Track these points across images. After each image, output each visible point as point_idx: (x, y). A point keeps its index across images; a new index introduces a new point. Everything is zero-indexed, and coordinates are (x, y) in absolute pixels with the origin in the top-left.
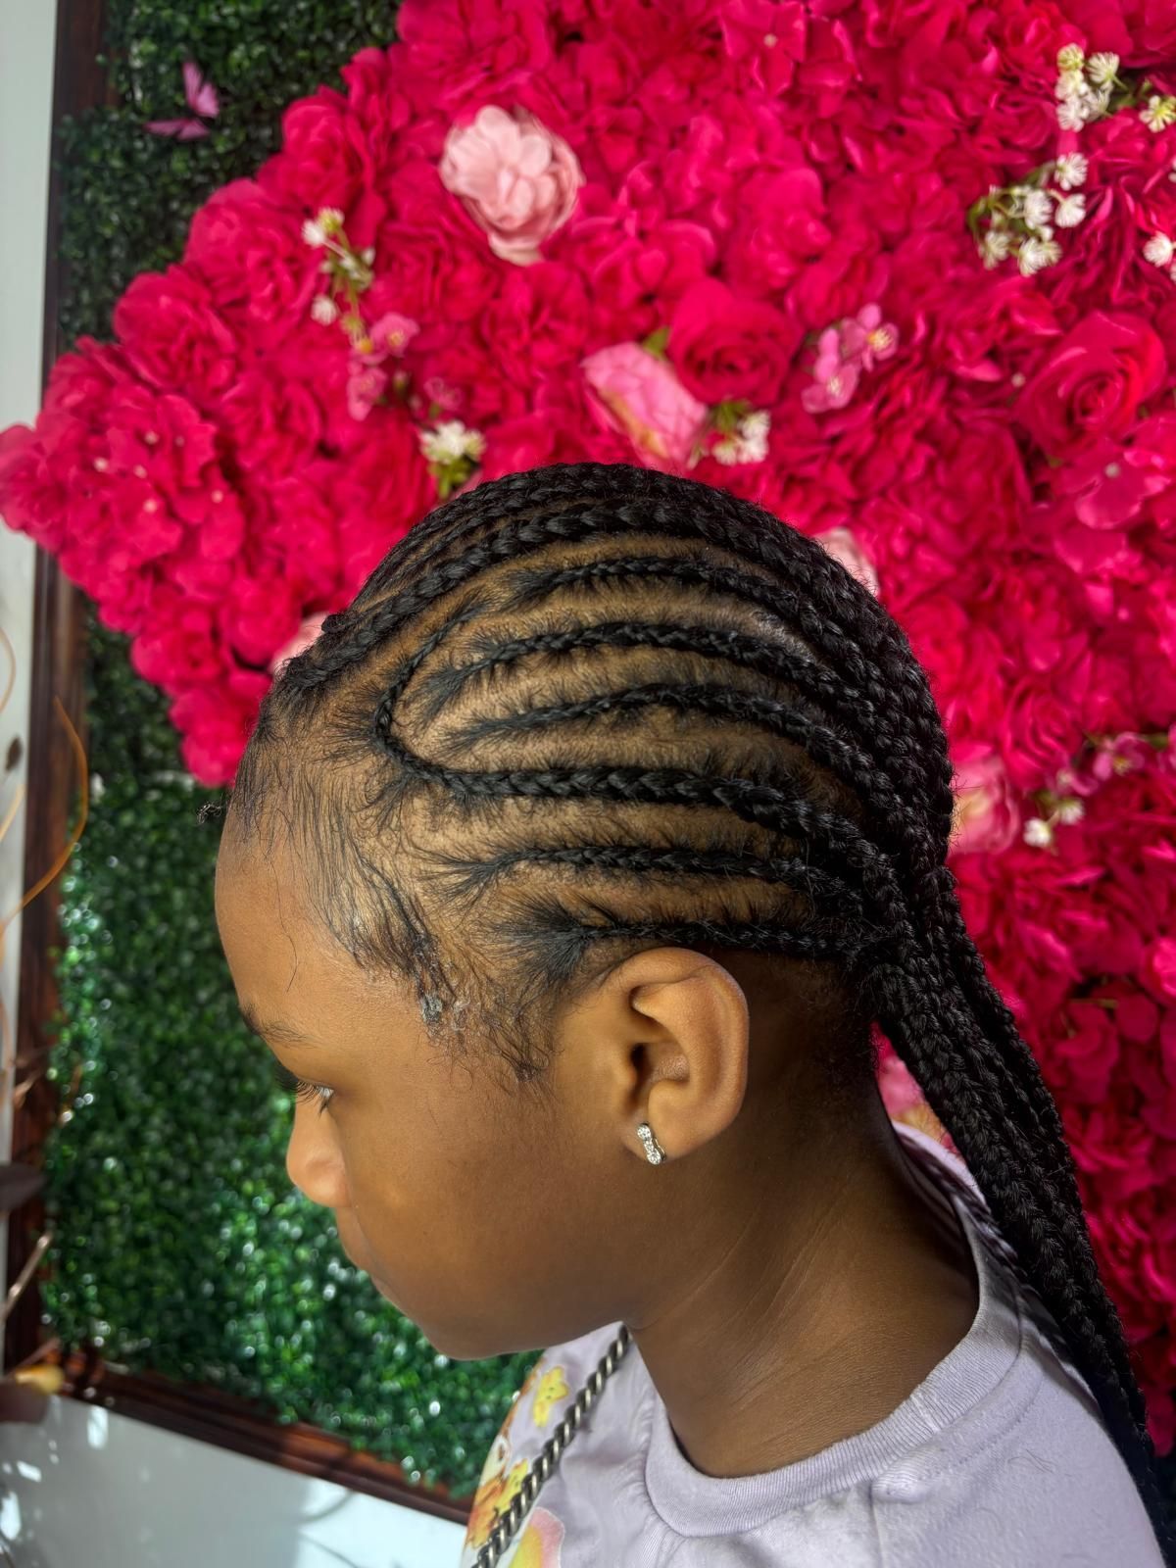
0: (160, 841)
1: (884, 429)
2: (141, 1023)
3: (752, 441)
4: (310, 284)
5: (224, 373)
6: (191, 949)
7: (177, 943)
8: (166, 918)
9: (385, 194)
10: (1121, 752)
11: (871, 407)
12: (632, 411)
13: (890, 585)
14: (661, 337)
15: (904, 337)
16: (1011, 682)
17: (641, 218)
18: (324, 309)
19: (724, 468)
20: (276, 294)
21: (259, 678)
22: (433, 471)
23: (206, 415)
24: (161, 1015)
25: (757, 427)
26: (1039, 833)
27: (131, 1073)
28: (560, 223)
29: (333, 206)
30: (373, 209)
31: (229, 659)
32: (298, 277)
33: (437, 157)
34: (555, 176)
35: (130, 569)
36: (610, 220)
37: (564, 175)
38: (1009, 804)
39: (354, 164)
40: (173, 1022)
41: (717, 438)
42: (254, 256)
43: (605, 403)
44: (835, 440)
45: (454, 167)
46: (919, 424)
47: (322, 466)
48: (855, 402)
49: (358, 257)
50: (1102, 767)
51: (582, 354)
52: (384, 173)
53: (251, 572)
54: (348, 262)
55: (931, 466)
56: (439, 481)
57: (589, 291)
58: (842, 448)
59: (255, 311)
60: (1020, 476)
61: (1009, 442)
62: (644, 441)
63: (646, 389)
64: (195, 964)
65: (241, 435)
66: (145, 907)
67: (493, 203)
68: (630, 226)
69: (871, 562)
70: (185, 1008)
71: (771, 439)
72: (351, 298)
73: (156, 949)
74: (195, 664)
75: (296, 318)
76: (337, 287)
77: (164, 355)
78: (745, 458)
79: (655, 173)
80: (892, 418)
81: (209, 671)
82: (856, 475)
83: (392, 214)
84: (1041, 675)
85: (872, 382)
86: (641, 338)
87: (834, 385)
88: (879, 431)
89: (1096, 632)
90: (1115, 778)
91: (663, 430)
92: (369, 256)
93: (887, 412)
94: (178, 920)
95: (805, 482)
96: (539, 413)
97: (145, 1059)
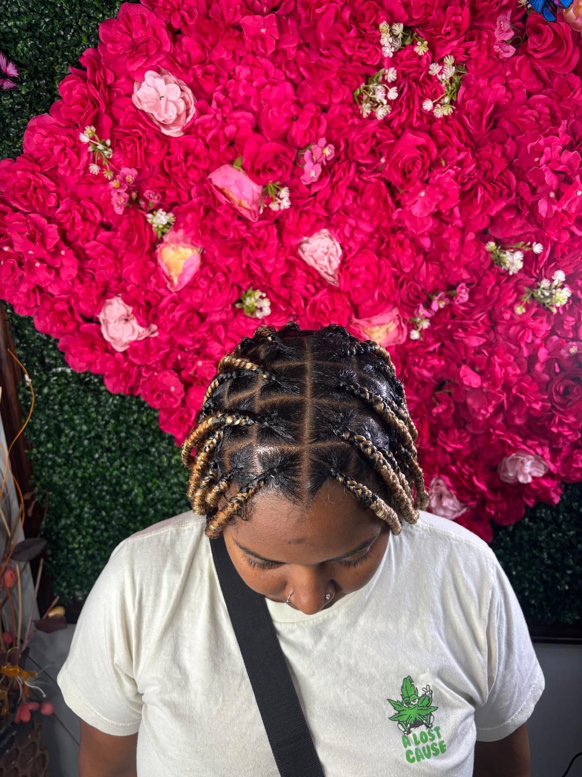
0: (63, 398)
1: (334, 186)
2: (71, 472)
3: (283, 201)
4: (85, 158)
5: (53, 201)
6: (86, 439)
7: (80, 437)
8: (73, 428)
9: (111, 115)
10: (441, 299)
11: (328, 180)
12: (233, 193)
13: (347, 248)
14: (239, 161)
15: (337, 149)
16: (397, 278)
17: (223, 112)
18: (94, 169)
19: (275, 212)
20: (70, 163)
21: (94, 325)
22: (154, 230)
23: (50, 220)
24: (80, 467)
25: (284, 193)
26: (415, 335)
27: (71, 492)
28: (189, 119)
29: (90, 125)
30: (106, 122)
31: (80, 320)
32: (79, 155)
33: (130, 94)
34: (183, 98)
35: (28, 290)
36: (211, 116)
37: (187, 97)
38: (403, 325)
39: (95, 104)
40: (85, 469)
41: (270, 200)
42: (57, 149)
43: (221, 191)
44: (315, 194)
45: (139, 100)
46: (348, 183)
47: (104, 234)
48: (321, 177)
49: (104, 144)
50: (435, 306)
51: (208, 172)
52: (109, 104)
53: (81, 282)
54: (100, 147)
55: (355, 199)
56: (157, 233)
57: (207, 146)
58: (319, 198)
59: (62, 172)
60: (390, 199)
61: (383, 184)
62: (240, 205)
63: (238, 184)
64: (89, 444)
65: (68, 226)
66: (62, 425)
67: (159, 115)
68: (219, 117)
69: (338, 241)
70: (89, 462)
71: (291, 198)
72: (105, 163)
73: (71, 442)
74: (65, 324)
75: (82, 173)
76: (97, 158)
77: (25, 196)
78: (282, 208)
79: (225, 91)
80: (337, 182)
81: (71, 327)
82: (326, 208)
83: (115, 122)
84: (408, 274)
85: (328, 169)
86: (231, 162)
87: (312, 173)
88: (333, 188)
89: (425, 254)
90: (440, 310)
91: (248, 200)
92: (108, 142)
93: (334, 180)
94: (78, 428)
95: (306, 212)
96: (195, 200)
97: (76, 486)
